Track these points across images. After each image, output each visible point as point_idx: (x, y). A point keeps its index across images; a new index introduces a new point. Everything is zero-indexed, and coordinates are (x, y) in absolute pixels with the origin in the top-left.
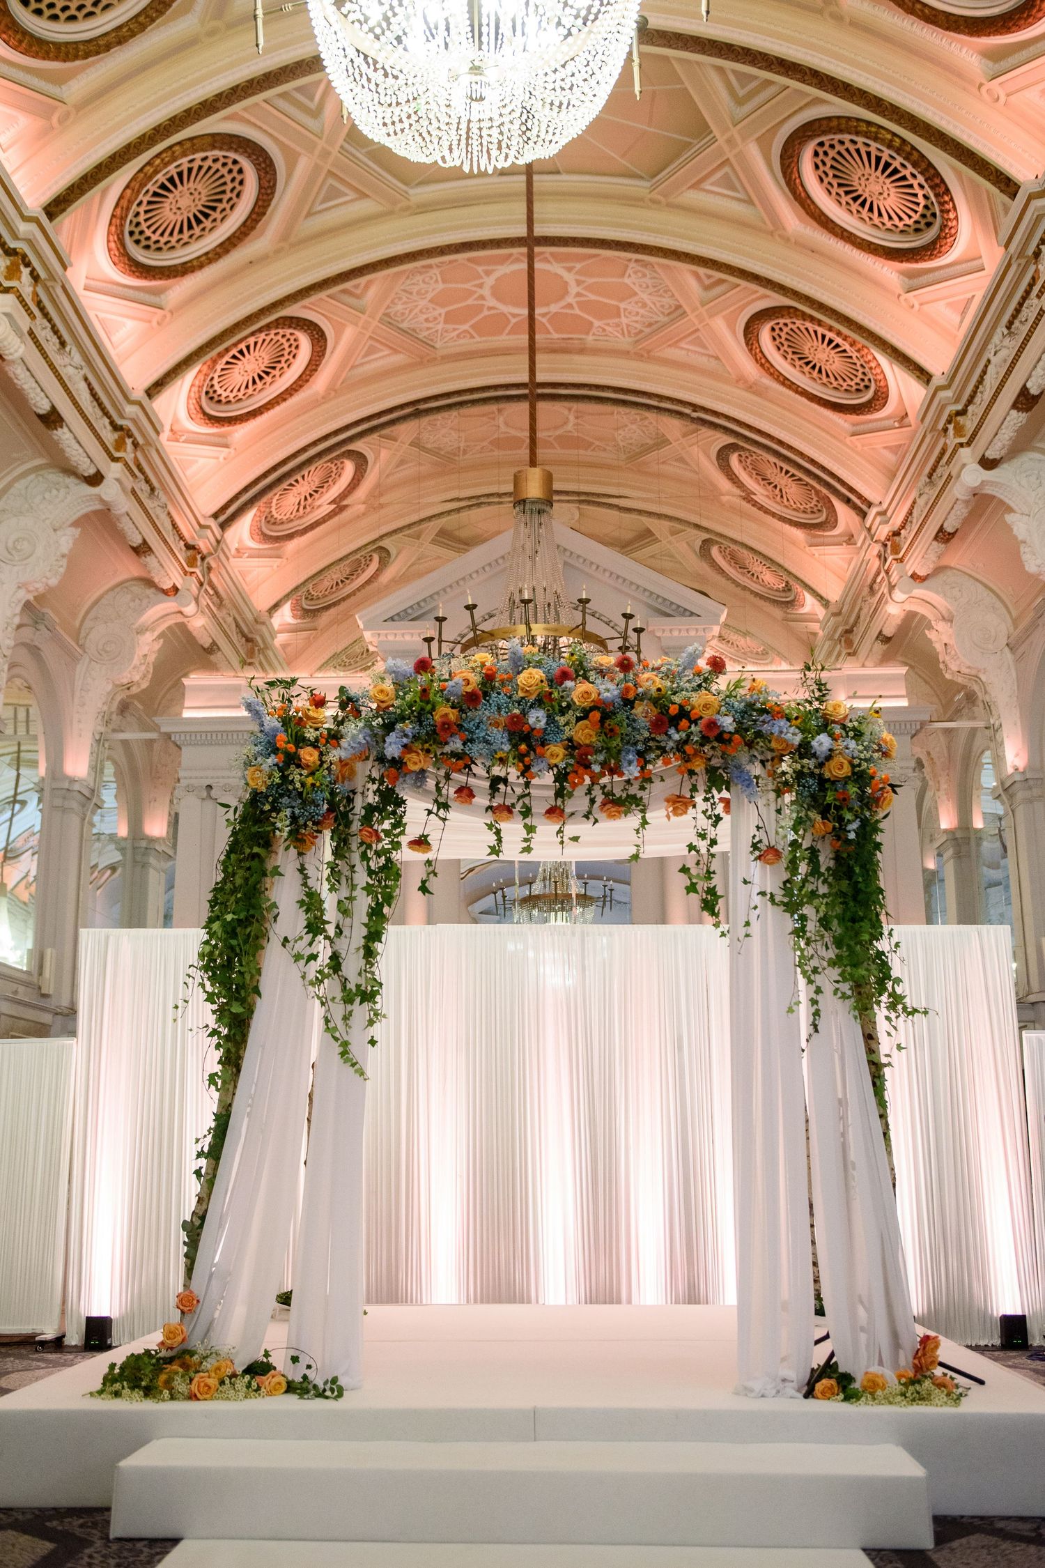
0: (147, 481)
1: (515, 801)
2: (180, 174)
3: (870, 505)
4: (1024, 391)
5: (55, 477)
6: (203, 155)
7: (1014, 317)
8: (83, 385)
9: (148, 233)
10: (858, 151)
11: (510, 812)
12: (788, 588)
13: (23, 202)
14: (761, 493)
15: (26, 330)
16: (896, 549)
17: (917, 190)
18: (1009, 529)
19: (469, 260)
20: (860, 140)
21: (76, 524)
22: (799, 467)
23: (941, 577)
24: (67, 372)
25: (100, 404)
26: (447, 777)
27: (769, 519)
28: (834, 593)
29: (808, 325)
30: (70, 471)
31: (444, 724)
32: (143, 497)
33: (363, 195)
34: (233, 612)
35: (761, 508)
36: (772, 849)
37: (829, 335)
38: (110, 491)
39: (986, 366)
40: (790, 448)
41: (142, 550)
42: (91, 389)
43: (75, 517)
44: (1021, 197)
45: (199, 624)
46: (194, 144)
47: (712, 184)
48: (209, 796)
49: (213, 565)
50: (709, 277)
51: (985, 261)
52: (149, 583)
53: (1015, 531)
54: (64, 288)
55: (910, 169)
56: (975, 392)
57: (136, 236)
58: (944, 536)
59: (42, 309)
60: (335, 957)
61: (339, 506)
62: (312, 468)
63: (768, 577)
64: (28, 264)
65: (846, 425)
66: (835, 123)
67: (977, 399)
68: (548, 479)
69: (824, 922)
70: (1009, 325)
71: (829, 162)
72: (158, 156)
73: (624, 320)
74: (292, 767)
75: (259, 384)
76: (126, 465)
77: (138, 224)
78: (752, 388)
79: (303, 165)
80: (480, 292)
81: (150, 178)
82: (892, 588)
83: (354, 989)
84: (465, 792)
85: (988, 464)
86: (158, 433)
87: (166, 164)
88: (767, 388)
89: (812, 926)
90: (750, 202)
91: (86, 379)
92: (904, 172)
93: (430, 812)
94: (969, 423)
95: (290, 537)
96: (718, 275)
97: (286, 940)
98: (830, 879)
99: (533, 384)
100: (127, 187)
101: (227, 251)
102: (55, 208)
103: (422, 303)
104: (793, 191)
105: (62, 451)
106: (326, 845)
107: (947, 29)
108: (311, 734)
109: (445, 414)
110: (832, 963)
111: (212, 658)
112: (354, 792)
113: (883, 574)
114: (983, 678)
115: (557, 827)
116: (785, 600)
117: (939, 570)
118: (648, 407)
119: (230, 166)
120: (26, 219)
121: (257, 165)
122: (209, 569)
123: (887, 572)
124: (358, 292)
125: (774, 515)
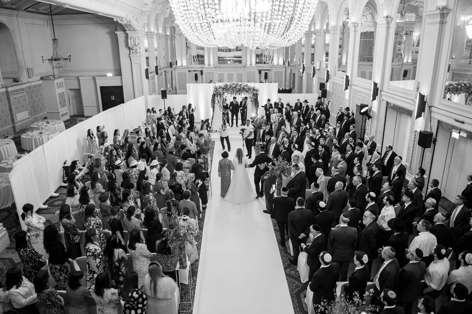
48: (180, 36)
69: (254, 103)
112: (221, 93)
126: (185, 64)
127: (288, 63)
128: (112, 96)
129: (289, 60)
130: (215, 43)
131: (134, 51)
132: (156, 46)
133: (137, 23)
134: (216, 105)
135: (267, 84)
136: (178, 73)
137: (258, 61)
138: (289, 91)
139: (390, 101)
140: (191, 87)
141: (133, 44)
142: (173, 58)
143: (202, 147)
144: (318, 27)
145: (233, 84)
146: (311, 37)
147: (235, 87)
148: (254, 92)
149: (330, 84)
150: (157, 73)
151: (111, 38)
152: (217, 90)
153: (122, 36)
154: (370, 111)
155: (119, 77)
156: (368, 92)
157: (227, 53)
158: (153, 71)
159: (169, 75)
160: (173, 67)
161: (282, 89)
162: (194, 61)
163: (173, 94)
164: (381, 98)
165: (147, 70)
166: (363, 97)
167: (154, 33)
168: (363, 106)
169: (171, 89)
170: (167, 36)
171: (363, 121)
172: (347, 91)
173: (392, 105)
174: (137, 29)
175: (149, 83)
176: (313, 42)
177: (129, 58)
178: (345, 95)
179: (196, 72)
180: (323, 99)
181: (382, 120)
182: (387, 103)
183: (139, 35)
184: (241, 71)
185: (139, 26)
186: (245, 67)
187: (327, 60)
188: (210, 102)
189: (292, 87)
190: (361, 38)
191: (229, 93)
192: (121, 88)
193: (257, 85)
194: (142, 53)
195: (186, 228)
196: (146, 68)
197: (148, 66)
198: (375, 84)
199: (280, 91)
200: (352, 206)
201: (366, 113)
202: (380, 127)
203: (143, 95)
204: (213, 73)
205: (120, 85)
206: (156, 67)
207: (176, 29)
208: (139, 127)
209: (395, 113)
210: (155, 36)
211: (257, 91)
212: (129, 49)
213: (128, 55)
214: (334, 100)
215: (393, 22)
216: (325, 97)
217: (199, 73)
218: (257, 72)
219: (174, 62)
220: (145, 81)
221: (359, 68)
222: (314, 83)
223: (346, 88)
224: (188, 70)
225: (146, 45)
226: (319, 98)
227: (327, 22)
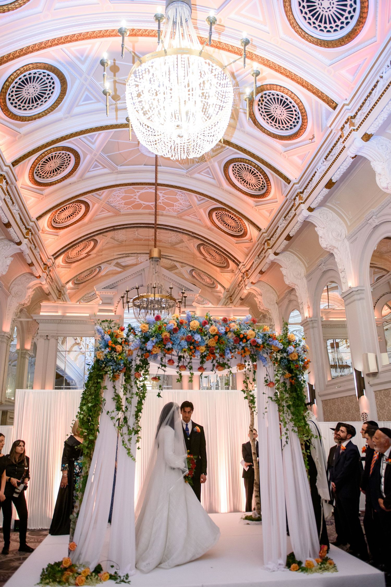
0: (34, 244)
1: (187, 364)
2: (52, 157)
3: (240, 263)
4: (288, 235)
5: (6, 242)
6: (60, 152)
7: (286, 215)
8: (18, 216)
9: (41, 173)
10: (245, 168)
11: (186, 368)
12: (213, 283)
13: (6, 161)
14: (209, 258)
15: (3, 198)
16: (247, 275)
17: (260, 179)
18: (281, 272)
19: (133, 188)
20: (246, 164)
21: (12, 256)
22: (221, 251)
23: (259, 283)
24: (14, 211)
25: (23, 222)
26: (165, 356)
27: (210, 264)
28: (227, 286)
29: (226, 213)
30: (11, 240)
31: (166, 338)
32: (33, 249)
33: (105, 167)
34: (56, 284)
35: (208, 261)
36: (271, 382)
37: (232, 216)
38: (24, 247)
39: (277, 228)
40: (219, 246)
41: (31, 265)
42: (20, 217)
43: (12, 254)
44: (291, 184)
45: (46, 287)
46: (58, 149)
47: (204, 173)
48: (47, 339)
49: (51, 270)
50: (200, 198)
51: (278, 200)
52: (32, 274)
53: (283, 273)
54: (15, 187)
55: (259, 173)
56: (273, 235)
57: (37, 174)
58: (261, 272)
59: (8, 192)
61: (88, 254)
62: (81, 244)
63: (208, 280)
64: (5, 179)
65: (235, 241)
66: (240, 159)
67: (274, 236)
68: (160, 252)
70: (285, 217)
71: (237, 170)
72: (46, 151)
73: (175, 208)
74: (113, 352)
75: (69, 218)
76: (29, 240)
77: (38, 170)
78: (209, 229)
79: (88, 157)
80: (135, 197)
81: (43, 157)
82: (246, 285)
83: (132, 430)
84: (171, 361)
85: (276, 254)
86: (39, 231)
87: (49, 154)
88: (213, 229)
90: (214, 179)
91: (19, 214)
92: (257, 174)
93: (159, 368)
94: (271, 242)
95: (74, 262)
96: (203, 197)
97: (108, 412)
98: (289, 392)
99: (156, 224)
100: (36, 159)
101: (64, 180)
102: (15, 163)
103: (118, 199)
104: (226, 177)
105: (10, 235)
106: (122, 378)
107: (274, 138)
108: (119, 340)
109: (121, 230)
110: (291, 421)
111: (49, 297)
112: (132, 360)
113: (243, 281)
114: (270, 311)
115: (201, 373)
116: (212, 286)
117: (259, 281)
118: (180, 232)
119: (67, 156)
120: (6, 166)
121: (75, 156)
122: (50, 271)
123: (244, 281)
124: (100, 194)
125: (211, 263)
145: (192, 317)
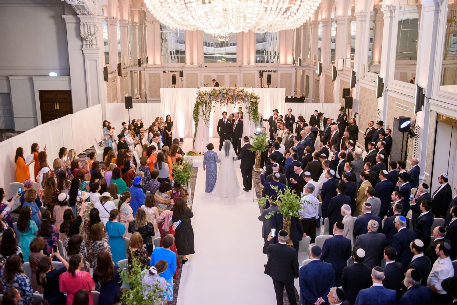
1: (223, 102)
36: (247, 108)
48: (153, 23)
60: (206, 117)
69: (252, 115)
83: (208, 120)
89: (251, 115)
93: (214, 103)
98: (253, 111)
106: (204, 105)
112: (207, 101)
115: (227, 104)
126: (158, 62)
127: (298, 62)
128: (55, 104)
129: (301, 58)
130: (193, 22)
131: (88, 43)
132: (119, 37)
133: (93, 5)
134: (200, 118)
135: (271, 89)
136: (150, 74)
137: (258, 59)
138: (301, 100)
139: (441, 111)
140: (166, 92)
141: (87, 33)
142: (143, 54)
143: (179, 175)
144: (340, 13)
145: (224, 89)
146: (331, 26)
147: (226, 94)
148: (252, 100)
149: (357, 89)
150: (120, 74)
151: (56, 24)
152: (202, 97)
153: (71, 21)
154: (413, 127)
155: (67, 78)
156: (410, 100)
157: (217, 48)
158: (114, 70)
159: (136, 76)
160: (142, 65)
161: (292, 97)
162: (171, 58)
163: (142, 102)
164: (429, 107)
165: (105, 69)
166: (403, 107)
167: (117, 19)
168: (403, 120)
169: (139, 96)
170: (135, 24)
171: (404, 141)
172: (381, 99)
173: (445, 118)
174: (93, 13)
175: (108, 87)
176: (333, 34)
177: (81, 52)
178: (377, 104)
179: (174, 73)
180: (347, 110)
181: (430, 139)
182: (438, 115)
183: (96, 21)
184: (235, 72)
185: (95, 9)
186: (240, 67)
187: (353, 59)
188: (192, 113)
189: (304, 94)
190: (399, 28)
191: (218, 102)
192: (69, 93)
193: (257, 91)
194: (99, 46)
195: (152, 288)
196: (104, 66)
197: (108, 63)
198: (420, 90)
199: (288, 100)
200: (391, 259)
201: (407, 129)
202: (428, 149)
203: (99, 103)
204: (197, 74)
205: (68, 89)
206: (119, 66)
207: (147, 14)
208: (93, 147)
209: (448, 129)
210: (118, 24)
211: (256, 98)
212: (82, 39)
213: (80, 48)
214: (362, 112)
215: (444, 3)
216: (351, 108)
217: (177, 75)
218: (257, 74)
219: (143, 60)
220: (103, 84)
221: (396, 69)
222: (335, 89)
223: (380, 95)
224: (162, 70)
225: (105, 36)
226: (342, 109)
227: (352, 5)
